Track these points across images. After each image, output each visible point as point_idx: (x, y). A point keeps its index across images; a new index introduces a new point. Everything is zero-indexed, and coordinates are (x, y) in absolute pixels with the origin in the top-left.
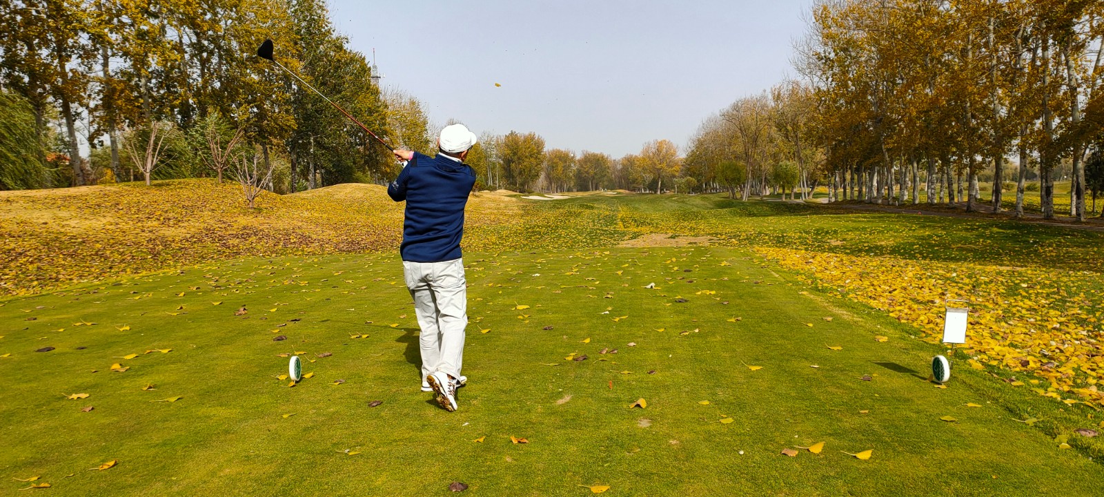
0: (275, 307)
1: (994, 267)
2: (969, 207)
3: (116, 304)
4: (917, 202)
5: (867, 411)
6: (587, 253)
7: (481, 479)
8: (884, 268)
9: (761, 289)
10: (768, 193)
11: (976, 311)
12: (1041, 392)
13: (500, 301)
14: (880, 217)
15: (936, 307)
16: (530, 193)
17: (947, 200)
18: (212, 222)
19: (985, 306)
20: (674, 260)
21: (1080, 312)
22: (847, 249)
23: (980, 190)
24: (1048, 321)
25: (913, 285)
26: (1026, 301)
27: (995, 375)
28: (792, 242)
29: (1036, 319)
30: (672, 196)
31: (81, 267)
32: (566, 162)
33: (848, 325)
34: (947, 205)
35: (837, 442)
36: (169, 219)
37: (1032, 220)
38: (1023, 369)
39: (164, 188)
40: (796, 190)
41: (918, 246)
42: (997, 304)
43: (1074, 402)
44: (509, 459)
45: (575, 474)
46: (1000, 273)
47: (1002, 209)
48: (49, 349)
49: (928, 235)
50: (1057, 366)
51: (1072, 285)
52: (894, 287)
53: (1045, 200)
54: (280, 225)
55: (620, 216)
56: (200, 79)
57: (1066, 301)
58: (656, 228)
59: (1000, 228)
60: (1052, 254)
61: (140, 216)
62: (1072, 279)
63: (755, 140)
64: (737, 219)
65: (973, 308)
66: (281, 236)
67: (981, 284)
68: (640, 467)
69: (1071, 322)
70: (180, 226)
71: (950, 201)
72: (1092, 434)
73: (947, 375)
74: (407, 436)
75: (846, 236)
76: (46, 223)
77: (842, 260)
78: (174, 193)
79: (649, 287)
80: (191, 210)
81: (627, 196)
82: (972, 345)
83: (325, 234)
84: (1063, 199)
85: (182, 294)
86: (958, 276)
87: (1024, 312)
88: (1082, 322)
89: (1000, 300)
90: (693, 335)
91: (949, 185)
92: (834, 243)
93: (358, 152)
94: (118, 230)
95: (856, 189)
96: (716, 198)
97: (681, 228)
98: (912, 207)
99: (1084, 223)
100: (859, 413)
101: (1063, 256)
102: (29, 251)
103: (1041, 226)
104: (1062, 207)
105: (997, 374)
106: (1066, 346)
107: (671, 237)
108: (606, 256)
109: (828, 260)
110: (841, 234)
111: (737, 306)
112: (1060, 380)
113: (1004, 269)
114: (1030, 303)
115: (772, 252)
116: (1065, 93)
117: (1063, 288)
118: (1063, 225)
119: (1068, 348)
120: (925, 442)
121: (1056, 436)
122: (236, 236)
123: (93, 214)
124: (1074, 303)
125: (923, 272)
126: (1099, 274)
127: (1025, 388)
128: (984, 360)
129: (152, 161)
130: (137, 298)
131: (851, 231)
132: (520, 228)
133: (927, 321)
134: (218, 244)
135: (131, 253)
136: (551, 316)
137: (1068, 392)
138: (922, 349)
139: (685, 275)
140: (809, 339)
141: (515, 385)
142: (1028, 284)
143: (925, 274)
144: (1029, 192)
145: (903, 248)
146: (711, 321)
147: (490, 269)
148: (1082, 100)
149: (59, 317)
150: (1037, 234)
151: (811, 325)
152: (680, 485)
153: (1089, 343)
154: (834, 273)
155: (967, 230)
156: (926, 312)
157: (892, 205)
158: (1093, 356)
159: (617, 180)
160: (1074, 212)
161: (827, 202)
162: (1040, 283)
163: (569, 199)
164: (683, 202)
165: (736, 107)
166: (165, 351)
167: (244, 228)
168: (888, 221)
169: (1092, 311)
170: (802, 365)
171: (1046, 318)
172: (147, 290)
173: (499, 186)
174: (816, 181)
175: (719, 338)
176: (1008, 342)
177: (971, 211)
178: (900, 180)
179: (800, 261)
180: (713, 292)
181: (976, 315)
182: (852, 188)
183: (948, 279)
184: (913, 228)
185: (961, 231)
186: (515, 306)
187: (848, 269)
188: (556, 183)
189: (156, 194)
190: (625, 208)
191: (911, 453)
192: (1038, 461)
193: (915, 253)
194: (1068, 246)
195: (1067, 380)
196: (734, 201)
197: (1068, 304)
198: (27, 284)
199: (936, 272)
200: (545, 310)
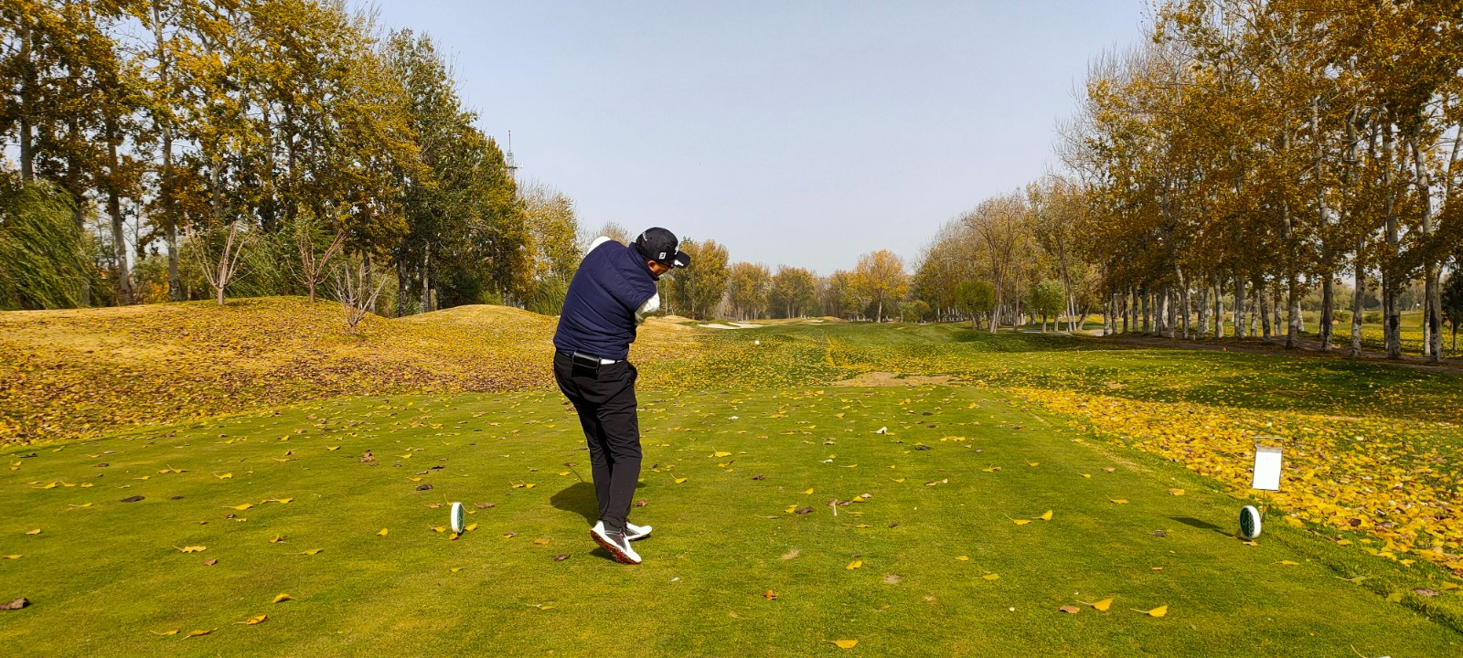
0: (408, 452)
1: (1322, 417)
2: (1289, 342)
3: (205, 449)
4: (1221, 335)
5: (1161, 568)
6: (795, 393)
7: (705, 634)
8: (1178, 415)
9: (1022, 436)
10: (1023, 323)
11: (1297, 466)
12: (1373, 552)
13: (692, 447)
14: (1174, 354)
15: (1245, 460)
16: (710, 320)
17: (1260, 334)
18: (303, 352)
19: (1308, 461)
20: (908, 401)
21: (1430, 470)
22: (1130, 393)
23: (1305, 321)
24: (1388, 479)
25: (1217, 435)
26: (1361, 456)
27: (1316, 533)
28: (1057, 384)
29: (1373, 477)
30: (896, 326)
31: (141, 407)
32: (757, 280)
33: (1134, 477)
34: (1260, 339)
35: (1124, 600)
36: (248, 348)
37: (1373, 359)
38: (1352, 528)
39: (241, 308)
40: (1062, 318)
41: (1222, 391)
42: (1323, 459)
43: (1412, 561)
44: (733, 615)
45: (815, 630)
46: (1329, 424)
47: (1333, 346)
48: (138, 499)
49: (1236, 377)
50: (1396, 526)
51: (1422, 439)
52: (1192, 437)
53: (1390, 333)
54: (390, 357)
55: (829, 350)
56: (287, 168)
57: (1414, 458)
58: (879, 365)
59: (1330, 368)
60: (1398, 402)
61: (211, 344)
62: (1422, 432)
63: (1007, 253)
64: (984, 354)
65: (1293, 463)
66: (391, 371)
67: (1304, 435)
68: (892, 624)
69: (1419, 481)
70: (262, 357)
71: (1264, 334)
72: (1432, 594)
73: (1257, 530)
74: (606, 591)
75: (1128, 378)
76: (91, 352)
77: (1124, 405)
78: (253, 314)
79: (880, 432)
80: (277, 337)
81: (837, 325)
82: (1290, 502)
83: (448, 369)
84: (1413, 332)
85: (286, 438)
86: (1274, 426)
87: (1358, 468)
88: (1433, 482)
89: (1327, 455)
90: (943, 486)
91: (1262, 313)
92: (1113, 386)
93: (486, 265)
94: (183, 361)
95: (1140, 318)
96: (955, 328)
97: (911, 366)
98: (1216, 341)
99: (1441, 363)
100: (1151, 569)
101: (1413, 405)
102: (72, 386)
103: (1384, 367)
104: (1412, 344)
105: (1320, 532)
106: (1409, 506)
107: (899, 377)
108: (820, 396)
109: (1106, 404)
110: (1122, 375)
111: (993, 454)
112: (1398, 541)
113: (1335, 419)
114: (1366, 459)
115: (1033, 394)
116: (1414, 195)
117: (1410, 442)
118: (1413, 366)
119: (1411, 509)
120: (1230, 599)
121: (1388, 594)
122: (335, 370)
123: (150, 341)
124: (1423, 460)
125: (1229, 420)
126: (1458, 426)
127: (1354, 547)
128: (1304, 517)
129: (227, 274)
130: (230, 442)
131: (1134, 370)
132: (700, 364)
133: (1233, 475)
134: (312, 381)
135: (202, 390)
136: (759, 465)
137: (1407, 553)
138: (1227, 504)
139: (925, 418)
140: (1086, 492)
141: (728, 539)
142: (1365, 437)
143: (1231, 423)
144: (1369, 325)
145: (1203, 394)
146: (962, 472)
147: (672, 411)
148: (1436, 204)
149: (137, 463)
150: (1379, 377)
151: (1088, 476)
152: (942, 641)
153: (1439, 505)
154: (1116, 419)
155: (1286, 370)
156: (1234, 465)
157: (1188, 339)
158: (1442, 518)
159: (824, 304)
160: (1428, 350)
161: (1101, 335)
162: (1379, 436)
163: (761, 328)
164: (912, 333)
165: (983, 210)
166: (285, 501)
167: (345, 360)
168: (1184, 358)
169: (1446, 469)
170: (1079, 520)
171: (1385, 476)
172: (239, 433)
173: (669, 310)
174: (1087, 307)
175: (973, 489)
176: (1336, 500)
177: (1292, 348)
178: (1199, 307)
179: (1071, 405)
180: (962, 439)
181: (1296, 471)
182: (1135, 317)
183: (1261, 429)
184: (1216, 368)
185: (1280, 371)
186: (713, 452)
187: (1133, 415)
188: (744, 306)
189: (229, 317)
190: (835, 341)
191: (1214, 611)
192: (1365, 620)
193: (1220, 399)
194: (1419, 393)
195: (1407, 541)
196: (979, 332)
197: (1415, 461)
198: (77, 427)
199: (1246, 421)
200: (752, 458)
